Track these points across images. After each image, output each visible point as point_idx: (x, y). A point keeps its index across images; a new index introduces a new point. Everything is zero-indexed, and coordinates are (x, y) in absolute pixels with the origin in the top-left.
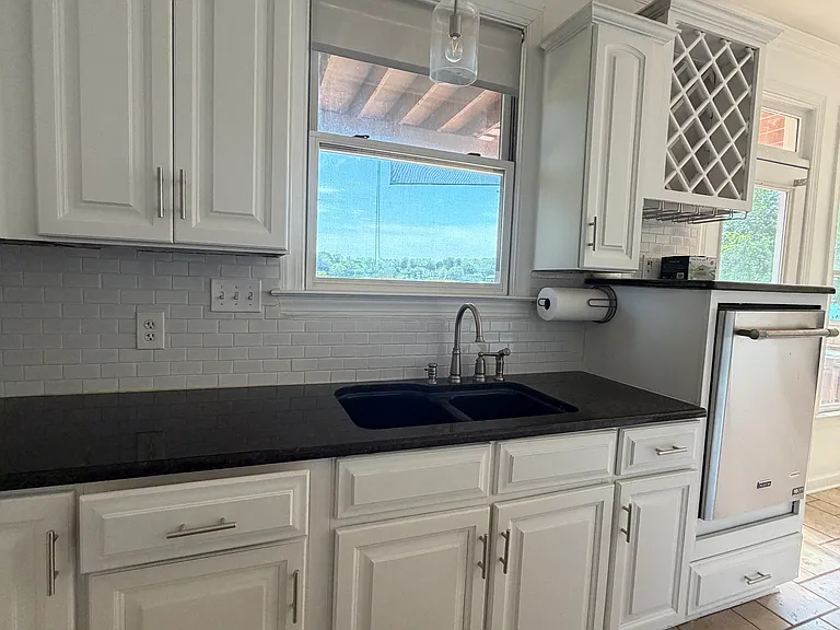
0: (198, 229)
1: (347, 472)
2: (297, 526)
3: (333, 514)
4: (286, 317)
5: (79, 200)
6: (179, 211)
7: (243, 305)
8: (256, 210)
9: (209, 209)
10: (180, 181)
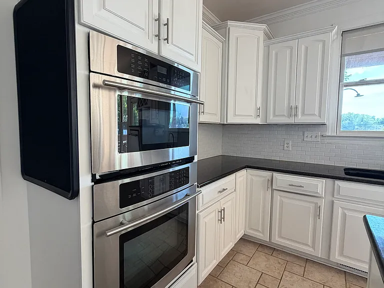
0: (301, 119)
1: (338, 184)
2: (320, 193)
3: (333, 196)
4: (328, 143)
5: (275, 115)
6: (296, 115)
7: (314, 139)
8: (317, 113)
9: (303, 114)
10: (296, 108)
